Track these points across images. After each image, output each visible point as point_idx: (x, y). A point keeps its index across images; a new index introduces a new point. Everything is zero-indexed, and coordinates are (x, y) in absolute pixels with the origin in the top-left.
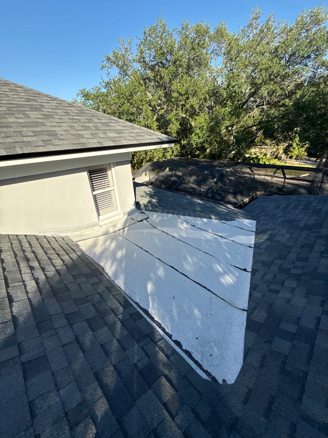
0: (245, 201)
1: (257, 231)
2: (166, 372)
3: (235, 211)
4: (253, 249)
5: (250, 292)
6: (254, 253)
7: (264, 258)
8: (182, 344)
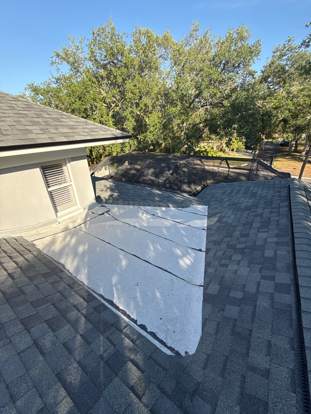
0: (198, 189)
1: (209, 215)
2: (132, 357)
3: (190, 199)
4: (206, 231)
5: (205, 269)
6: (207, 235)
7: (215, 238)
8: (147, 327)
